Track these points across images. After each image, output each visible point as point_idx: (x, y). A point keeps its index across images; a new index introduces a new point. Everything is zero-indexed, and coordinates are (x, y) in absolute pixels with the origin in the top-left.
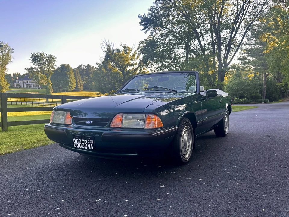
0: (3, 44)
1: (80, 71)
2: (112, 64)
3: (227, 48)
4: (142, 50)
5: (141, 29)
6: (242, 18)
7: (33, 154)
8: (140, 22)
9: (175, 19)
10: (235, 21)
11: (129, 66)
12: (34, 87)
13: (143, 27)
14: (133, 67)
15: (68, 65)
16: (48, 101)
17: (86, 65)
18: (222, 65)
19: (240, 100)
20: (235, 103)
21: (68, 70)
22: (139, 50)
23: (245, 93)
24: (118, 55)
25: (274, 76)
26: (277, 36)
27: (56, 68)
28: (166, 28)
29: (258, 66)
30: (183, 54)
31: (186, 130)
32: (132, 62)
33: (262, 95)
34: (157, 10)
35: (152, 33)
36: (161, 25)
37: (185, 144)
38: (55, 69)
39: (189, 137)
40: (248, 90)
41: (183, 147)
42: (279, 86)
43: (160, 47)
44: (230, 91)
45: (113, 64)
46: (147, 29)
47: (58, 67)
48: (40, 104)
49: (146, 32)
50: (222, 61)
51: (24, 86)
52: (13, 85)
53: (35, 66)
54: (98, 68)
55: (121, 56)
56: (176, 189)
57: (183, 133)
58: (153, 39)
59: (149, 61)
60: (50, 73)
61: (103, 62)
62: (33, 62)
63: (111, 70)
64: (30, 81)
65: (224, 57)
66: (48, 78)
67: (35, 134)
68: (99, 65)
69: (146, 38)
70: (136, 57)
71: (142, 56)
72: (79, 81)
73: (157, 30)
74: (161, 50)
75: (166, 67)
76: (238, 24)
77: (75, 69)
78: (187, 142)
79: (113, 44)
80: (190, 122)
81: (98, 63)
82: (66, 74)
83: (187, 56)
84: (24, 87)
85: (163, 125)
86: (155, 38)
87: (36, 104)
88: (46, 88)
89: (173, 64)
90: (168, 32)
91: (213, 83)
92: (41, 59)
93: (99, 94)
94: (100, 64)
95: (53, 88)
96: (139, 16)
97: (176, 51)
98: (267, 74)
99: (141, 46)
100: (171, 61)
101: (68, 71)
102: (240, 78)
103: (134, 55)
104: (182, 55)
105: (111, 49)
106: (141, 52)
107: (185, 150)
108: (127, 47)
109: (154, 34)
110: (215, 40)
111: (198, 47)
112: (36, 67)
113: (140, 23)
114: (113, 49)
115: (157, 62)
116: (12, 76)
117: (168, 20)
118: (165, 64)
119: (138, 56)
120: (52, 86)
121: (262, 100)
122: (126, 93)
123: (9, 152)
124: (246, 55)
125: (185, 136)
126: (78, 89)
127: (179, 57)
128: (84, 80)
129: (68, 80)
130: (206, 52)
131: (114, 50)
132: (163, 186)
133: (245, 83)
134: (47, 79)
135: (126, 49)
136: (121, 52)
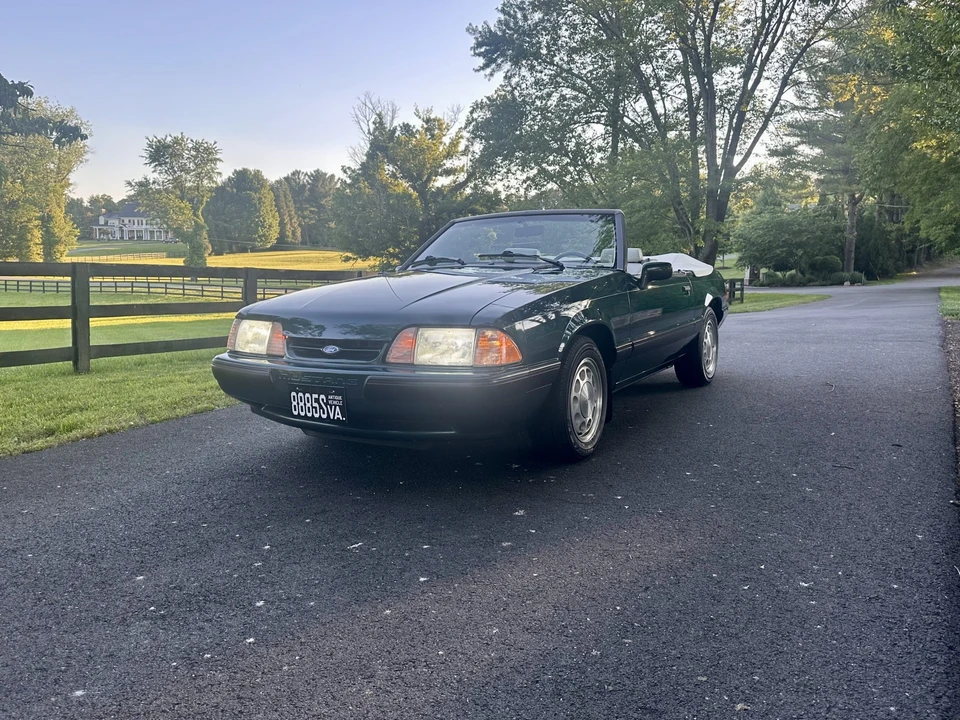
0: (60, 111)
1: (292, 189)
2: (389, 168)
3: (735, 121)
4: (479, 130)
5: (477, 68)
6: (778, 34)
7: (176, 435)
8: (473, 45)
9: (577, 37)
10: (757, 42)
11: (441, 175)
12: (152, 237)
13: (481, 61)
14: (451, 178)
15: (257, 174)
16: (197, 281)
17: (310, 170)
18: (718, 172)
19: (776, 276)
20: (762, 285)
21: (256, 185)
22: (471, 128)
23: (791, 254)
24: (407, 143)
25: (878, 203)
26: (884, 84)
27: (220, 180)
28: (552, 63)
29: (831, 172)
30: (601, 140)
31: (585, 368)
32: (448, 164)
33: (843, 260)
34: (522, 9)
35: (510, 78)
36: (537, 56)
37: (584, 406)
38: (216, 183)
39: (594, 389)
40: (800, 245)
41: (577, 415)
42: (893, 235)
43: (534, 119)
44: (745, 247)
45: (391, 168)
46: (493, 66)
47: (227, 177)
48: (171, 291)
49: (491, 75)
50: (719, 161)
51: (122, 234)
52: (90, 233)
53: (156, 175)
54: (349, 181)
55: (415, 146)
56: (553, 520)
57: (578, 377)
58: (513, 95)
59: (499, 160)
60: (203, 196)
61: (363, 164)
62: (153, 165)
63: (385, 187)
64: (140, 219)
65: (725, 149)
66: (195, 209)
67: (171, 382)
68: (349, 173)
69: (491, 92)
70: (461, 147)
71: (478, 147)
72: (291, 220)
73: (523, 69)
74: (536, 127)
75: (550, 177)
76: (765, 50)
77: (279, 182)
78: (589, 402)
79: (394, 112)
80: (595, 349)
81: (349, 168)
82: (249, 199)
83: (615, 146)
84: (122, 238)
85: (521, 358)
86: (516, 93)
87: (160, 290)
88: (191, 242)
89: (571, 169)
90: (555, 76)
91: (692, 225)
92: (176, 156)
93: (351, 258)
94: (353, 171)
95: (210, 242)
96: (471, 30)
97: (579, 130)
98: (857, 196)
99: (475, 115)
100: (567, 160)
101: (256, 190)
102: (777, 209)
103: (454, 143)
104: (600, 142)
105: (388, 125)
106: (475, 136)
107: (584, 423)
108: (434, 120)
109: (514, 81)
110: (698, 99)
111: (648, 119)
112: (161, 178)
113: (474, 49)
114: (391, 125)
115: (524, 164)
116: (86, 204)
117: (555, 40)
118: (550, 168)
119: (467, 147)
120: (209, 237)
121: (846, 274)
122: (429, 271)
123: (110, 431)
124: (793, 140)
125: (584, 386)
126: (287, 243)
127: (592, 147)
128: (304, 217)
129: (258, 217)
130: (672, 135)
131: (395, 129)
132: (521, 512)
133: (789, 224)
134: (195, 214)
135: (433, 126)
136: (417, 136)
